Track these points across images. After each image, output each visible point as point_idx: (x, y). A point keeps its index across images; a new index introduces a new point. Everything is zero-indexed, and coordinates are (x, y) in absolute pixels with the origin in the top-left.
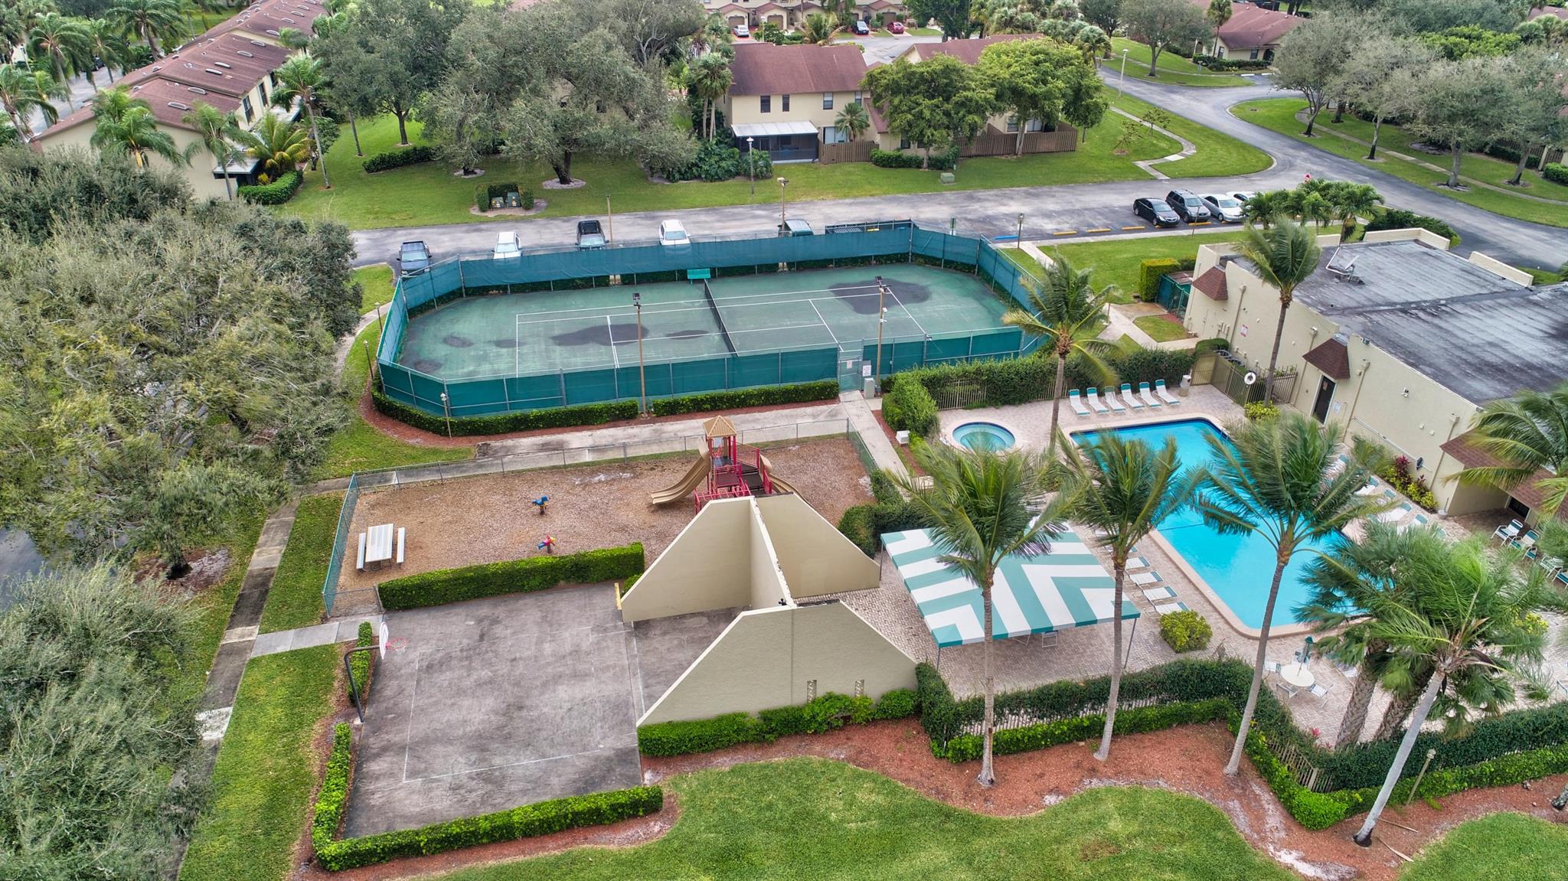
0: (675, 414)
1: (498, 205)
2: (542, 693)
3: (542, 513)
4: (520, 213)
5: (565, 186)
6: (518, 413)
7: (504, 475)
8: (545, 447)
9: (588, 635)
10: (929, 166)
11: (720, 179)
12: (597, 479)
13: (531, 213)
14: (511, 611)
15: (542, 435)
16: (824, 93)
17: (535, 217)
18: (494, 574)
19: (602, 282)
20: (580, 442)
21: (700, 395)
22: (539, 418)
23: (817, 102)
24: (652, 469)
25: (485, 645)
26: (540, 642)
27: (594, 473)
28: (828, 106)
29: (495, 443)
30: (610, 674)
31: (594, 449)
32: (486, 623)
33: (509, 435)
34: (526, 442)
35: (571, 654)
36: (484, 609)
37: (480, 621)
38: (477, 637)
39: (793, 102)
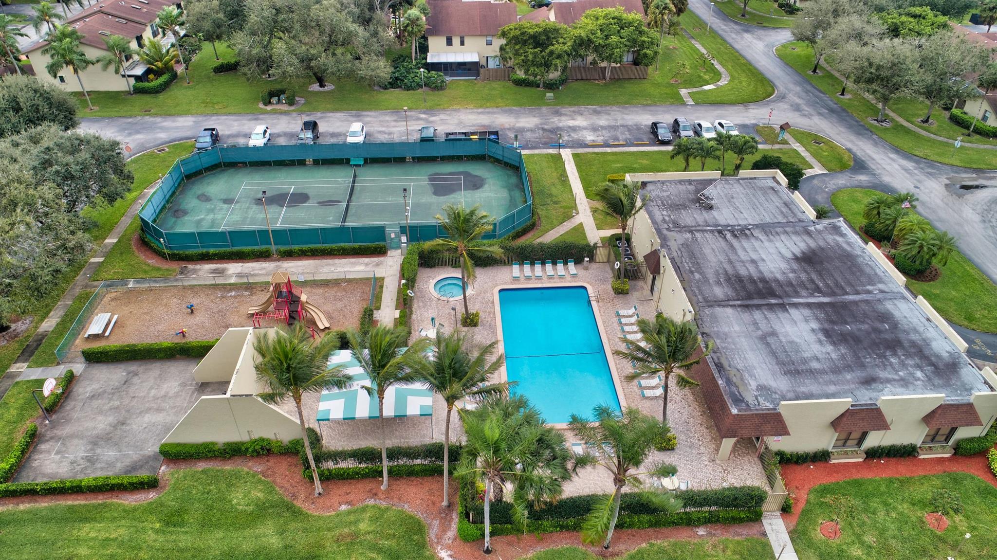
0: (291, 256)
1: (275, 102)
2: (137, 418)
3: (192, 312)
4: (285, 107)
5: (321, 89)
6: (204, 250)
7: (184, 287)
8: (215, 271)
9: (176, 388)
10: (543, 87)
12: (230, 294)
13: (292, 108)
14: (146, 369)
15: (216, 263)
16: (486, 36)
17: (293, 111)
18: (140, 350)
19: (301, 163)
20: (234, 269)
21: (305, 247)
22: (215, 255)
23: (482, 41)
24: (263, 290)
25: (125, 386)
26: (151, 388)
27: (231, 290)
28: (489, 43)
29: (191, 267)
30: (174, 411)
31: (239, 275)
32: (131, 375)
33: (200, 262)
34: (208, 267)
35: (162, 397)
36: (133, 367)
37: (129, 373)
38: (123, 382)
39: (467, 40)
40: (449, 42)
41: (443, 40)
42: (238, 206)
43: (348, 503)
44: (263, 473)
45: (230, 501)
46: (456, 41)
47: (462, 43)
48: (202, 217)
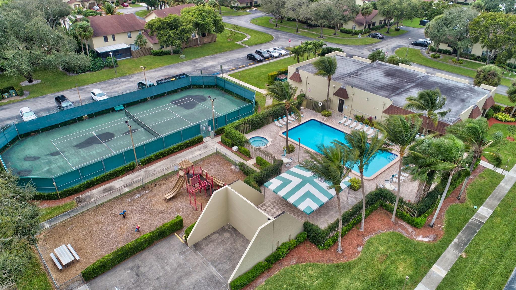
0: (149, 163)
1: (6, 97)
2: (179, 286)
3: (124, 217)
4: (18, 98)
5: (32, 83)
6: (88, 180)
7: (97, 207)
8: (105, 191)
9: (179, 257)
10: (174, 53)
11: (98, 70)
12: (137, 197)
13: (24, 97)
14: (142, 260)
15: (100, 186)
16: (127, 32)
17: (27, 98)
18: (130, 248)
19: (81, 119)
20: (117, 184)
21: (157, 153)
22: (98, 180)
23: (125, 36)
24: (155, 186)
25: (141, 278)
26: (163, 267)
27: (134, 194)
28: (130, 37)
29: (82, 196)
30: (199, 268)
31: (126, 186)
32: (135, 269)
33: (86, 191)
34: (96, 191)
35: (178, 267)
36: (130, 263)
37: (132, 269)
38: (136, 276)
39: (116, 37)
40: (106, 40)
41: (102, 39)
42: (66, 154)
43: (359, 245)
44: (299, 262)
45: (305, 285)
46: (110, 38)
47: (114, 39)
48: (47, 168)
